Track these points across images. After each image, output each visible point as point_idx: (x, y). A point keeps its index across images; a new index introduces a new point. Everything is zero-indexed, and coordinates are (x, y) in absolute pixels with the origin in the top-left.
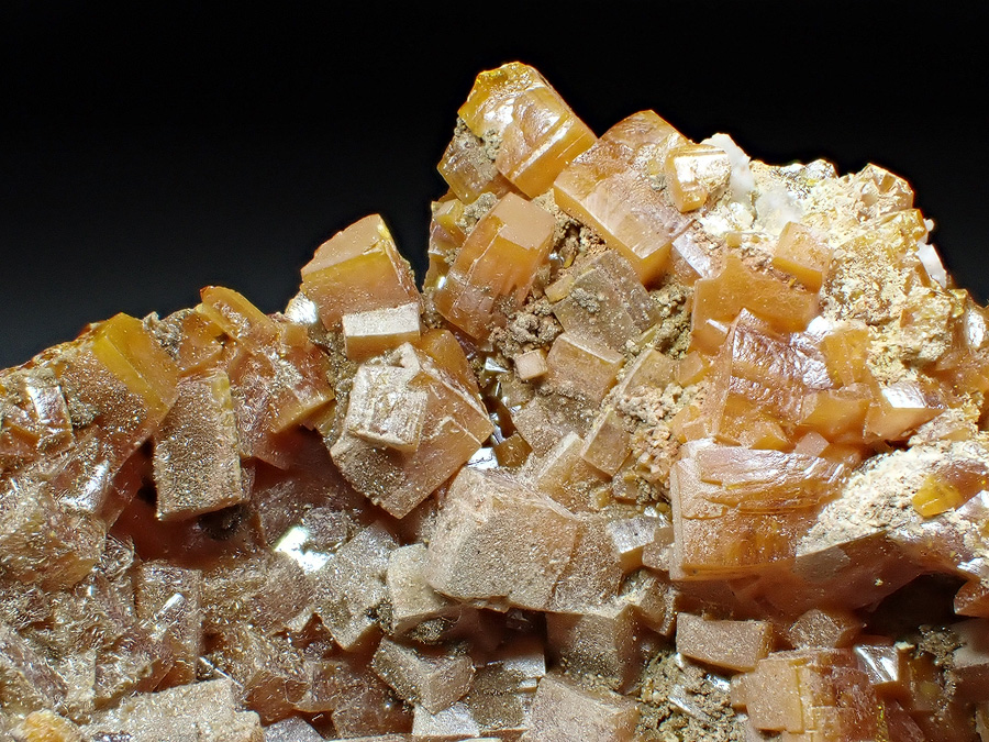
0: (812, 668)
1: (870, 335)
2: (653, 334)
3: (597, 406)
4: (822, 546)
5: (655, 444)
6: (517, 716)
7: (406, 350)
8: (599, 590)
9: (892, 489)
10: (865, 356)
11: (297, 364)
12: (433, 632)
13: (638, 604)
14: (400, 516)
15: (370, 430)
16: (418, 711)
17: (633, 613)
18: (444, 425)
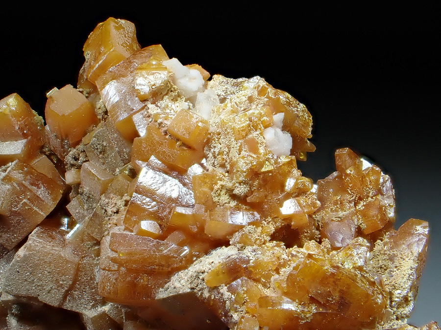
2: (127, 166)
8: (90, 301)
13: (107, 312)
14: (10, 248)
18: (22, 204)
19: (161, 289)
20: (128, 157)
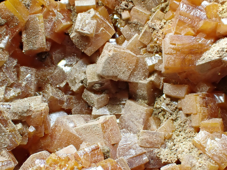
0: (200, 97)
1: (219, 6)
2: (159, 7)
3: (143, 26)
4: (204, 62)
5: (158, 35)
6: (120, 110)
7: (92, 10)
8: (143, 76)
9: (223, 47)
10: (217, 11)
11: (62, 14)
12: (97, 87)
13: (153, 80)
14: (89, 55)
15: (81, 30)
16: (94, 108)
17: (152, 82)
18: (101, 30)
19: (199, 60)
20: (158, 2)
